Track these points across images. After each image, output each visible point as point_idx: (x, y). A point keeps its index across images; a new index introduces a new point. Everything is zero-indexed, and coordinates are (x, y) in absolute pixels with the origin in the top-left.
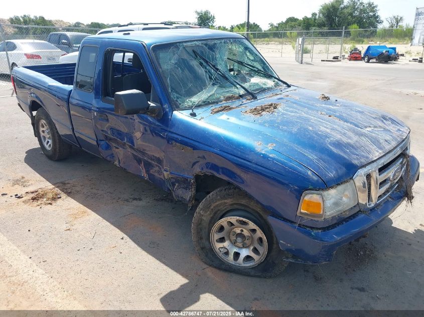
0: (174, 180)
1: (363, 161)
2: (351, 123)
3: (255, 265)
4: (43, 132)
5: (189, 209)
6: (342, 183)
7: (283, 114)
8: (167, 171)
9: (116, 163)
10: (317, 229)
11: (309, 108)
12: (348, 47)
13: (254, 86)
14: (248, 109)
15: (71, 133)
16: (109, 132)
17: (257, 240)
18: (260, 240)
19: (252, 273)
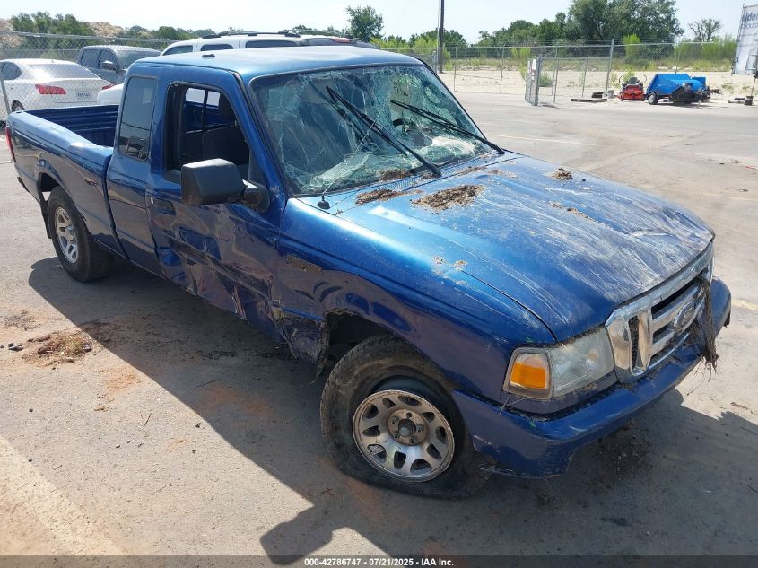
0: (290, 323)
1: (625, 293)
2: (607, 223)
3: (431, 476)
4: (63, 229)
5: (318, 374)
6: (584, 334)
7: (485, 206)
8: (278, 306)
9: (190, 289)
10: (539, 415)
11: (533, 195)
12: (621, 75)
13: (436, 152)
14: (423, 196)
15: (110, 233)
16: (177, 234)
17: (437, 432)
18: (442, 431)
19: (427, 491)
